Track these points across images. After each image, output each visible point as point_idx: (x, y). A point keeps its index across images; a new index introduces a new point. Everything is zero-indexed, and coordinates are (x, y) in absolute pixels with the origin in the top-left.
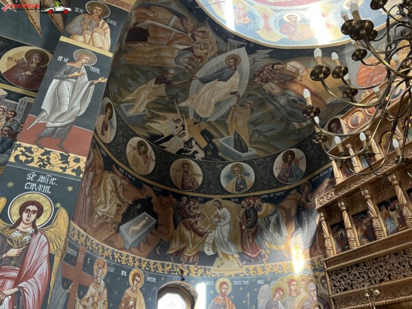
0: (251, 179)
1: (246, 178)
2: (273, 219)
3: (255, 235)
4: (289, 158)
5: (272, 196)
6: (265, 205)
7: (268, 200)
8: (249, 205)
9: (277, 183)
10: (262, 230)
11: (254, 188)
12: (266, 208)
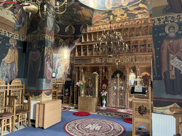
0: (58, 30)
1: (57, 29)
2: (63, 44)
3: (57, 46)
4: (70, 28)
5: (63, 37)
6: (61, 39)
7: (62, 38)
8: (57, 38)
9: (66, 34)
10: (59, 46)
11: (59, 33)
12: (61, 40)
